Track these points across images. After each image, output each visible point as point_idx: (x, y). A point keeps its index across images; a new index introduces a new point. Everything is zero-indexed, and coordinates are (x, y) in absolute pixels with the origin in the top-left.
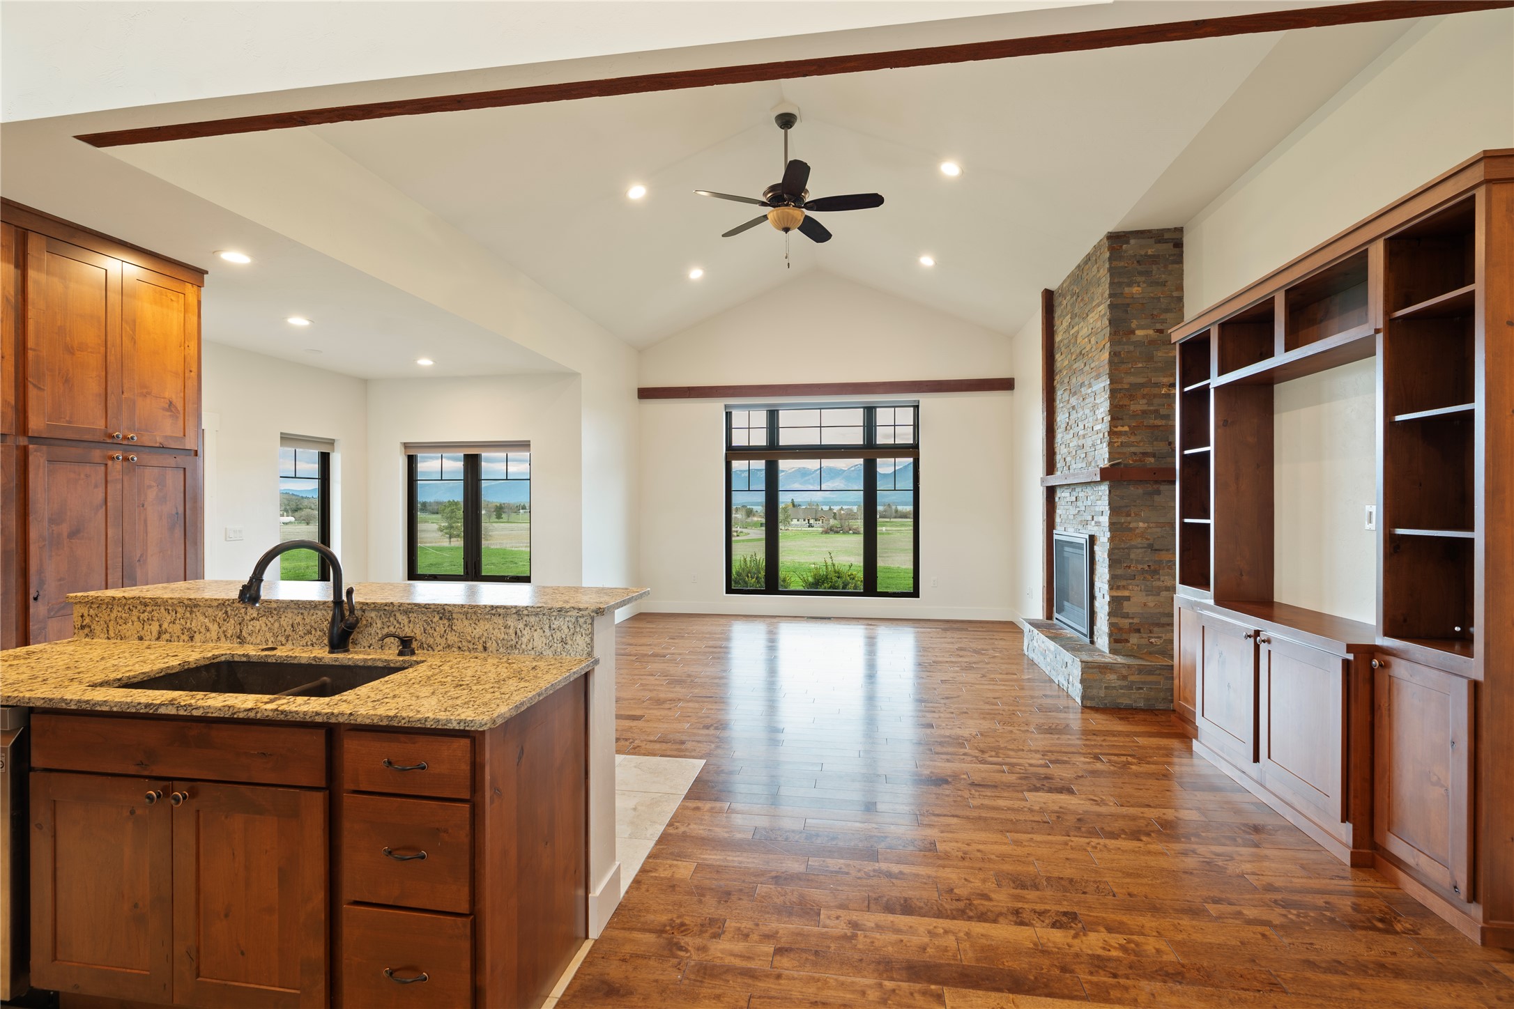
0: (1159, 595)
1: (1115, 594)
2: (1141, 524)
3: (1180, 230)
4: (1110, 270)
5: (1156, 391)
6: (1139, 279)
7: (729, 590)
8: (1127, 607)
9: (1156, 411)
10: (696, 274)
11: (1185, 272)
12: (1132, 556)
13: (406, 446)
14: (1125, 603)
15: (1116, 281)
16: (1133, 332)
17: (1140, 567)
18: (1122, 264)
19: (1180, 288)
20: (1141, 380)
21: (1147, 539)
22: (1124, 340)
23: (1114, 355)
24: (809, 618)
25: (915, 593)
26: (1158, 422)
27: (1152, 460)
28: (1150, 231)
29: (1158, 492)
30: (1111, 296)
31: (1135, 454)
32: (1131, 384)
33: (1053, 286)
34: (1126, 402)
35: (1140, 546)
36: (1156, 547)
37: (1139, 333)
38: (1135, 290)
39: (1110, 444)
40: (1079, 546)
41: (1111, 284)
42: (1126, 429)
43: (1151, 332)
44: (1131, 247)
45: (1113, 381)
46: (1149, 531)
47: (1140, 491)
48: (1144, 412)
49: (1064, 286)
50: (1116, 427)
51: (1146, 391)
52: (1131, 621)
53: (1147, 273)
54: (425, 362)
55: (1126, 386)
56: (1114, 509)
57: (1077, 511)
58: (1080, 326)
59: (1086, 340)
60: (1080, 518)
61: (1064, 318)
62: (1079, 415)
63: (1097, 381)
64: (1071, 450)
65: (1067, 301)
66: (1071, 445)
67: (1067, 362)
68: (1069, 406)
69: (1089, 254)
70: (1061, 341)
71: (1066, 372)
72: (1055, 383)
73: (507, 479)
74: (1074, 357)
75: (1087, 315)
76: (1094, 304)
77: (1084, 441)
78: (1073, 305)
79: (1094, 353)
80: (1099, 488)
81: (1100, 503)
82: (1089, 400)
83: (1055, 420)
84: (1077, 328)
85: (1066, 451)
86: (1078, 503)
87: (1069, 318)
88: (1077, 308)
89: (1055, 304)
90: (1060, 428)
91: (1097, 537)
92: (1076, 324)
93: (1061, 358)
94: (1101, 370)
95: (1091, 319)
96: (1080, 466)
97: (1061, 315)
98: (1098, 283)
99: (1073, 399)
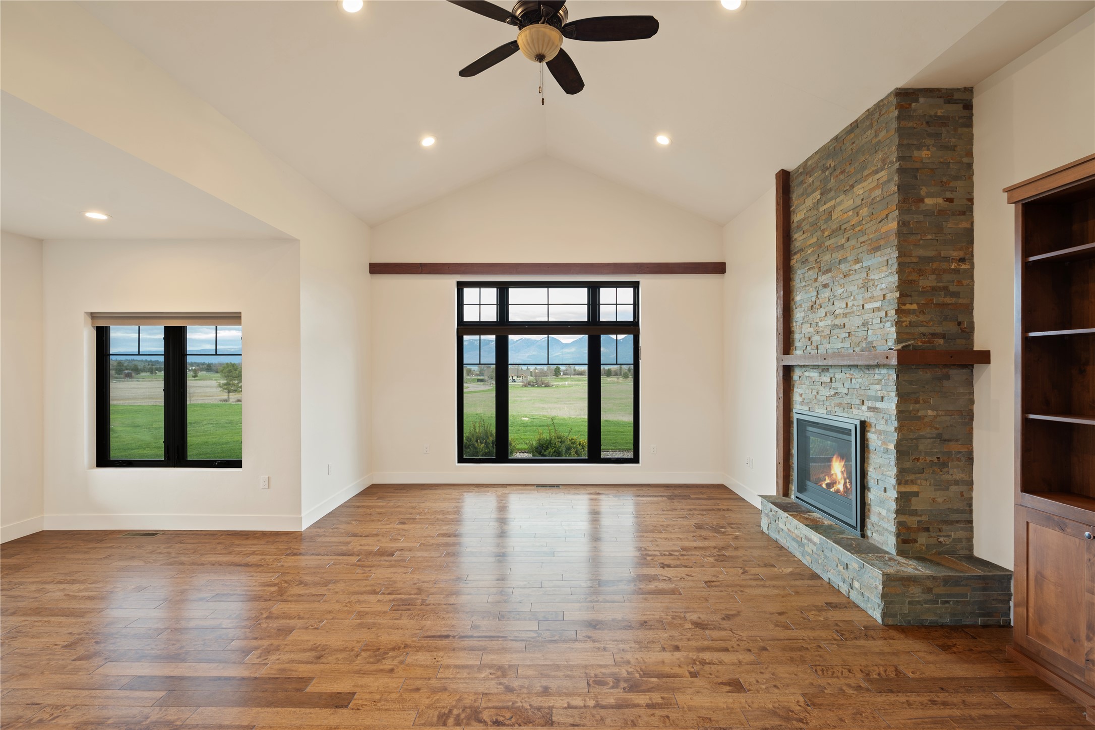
0: (947, 489)
1: (903, 489)
2: (930, 412)
3: (969, 90)
4: (899, 130)
5: (945, 265)
6: (929, 142)
7: (461, 460)
8: (916, 504)
9: (946, 288)
10: (428, 141)
11: (975, 137)
12: (921, 447)
13: (93, 316)
14: (914, 499)
15: (905, 142)
16: (922, 200)
17: (929, 459)
18: (911, 124)
19: (970, 154)
20: (930, 253)
21: (937, 429)
22: (913, 208)
23: (902, 224)
24: (538, 486)
25: (635, 459)
26: (948, 300)
27: (941, 341)
28: (939, 90)
29: (947, 377)
30: (899, 159)
31: (924, 334)
32: (919, 257)
33: (792, 164)
34: (914, 277)
35: (928, 436)
36: (945, 437)
37: (928, 201)
38: (925, 153)
39: (898, 324)
40: (847, 432)
41: (900, 146)
42: (915, 307)
43: (940, 201)
44: (921, 106)
45: (902, 254)
46: (938, 419)
47: (929, 375)
48: (934, 289)
49: (809, 163)
50: (904, 304)
51: (935, 265)
52: (919, 519)
53: (937, 136)
54: (96, 216)
55: (915, 260)
56: (903, 396)
57: (832, 393)
58: (838, 200)
59: (851, 213)
60: (837, 400)
61: (809, 195)
62: (836, 294)
63: (879, 253)
64: (821, 329)
65: (810, 180)
66: (820, 324)
67: (815, 240)
68: (817, 284)
69: (856, 121)
70: (803, 220)
71: (812, 249)
72: (793, 262)
73: (216, 354)
74: (826, 234)
75: (852, 186)
76: (866, 173)
77: (845, 320)
78: (826, 181)
79: (867, 226)
80: (877, 371)
81: (878, 387)
82: (857, 276)
83: (793, 300)
84: (832, 203)
85: (812, 329)
86: (833, 385)
87: (817, 195)
88: (832, 183)
89: (793, 184)
90: (801, 307)
91: (873, 425)
92: (831, 199)
93: (804, 236)
94: (882, 243)
95: (859, 190)
96: (840, 346)
97: (803, 194)
98: (876, 148)
99: (824, 277)
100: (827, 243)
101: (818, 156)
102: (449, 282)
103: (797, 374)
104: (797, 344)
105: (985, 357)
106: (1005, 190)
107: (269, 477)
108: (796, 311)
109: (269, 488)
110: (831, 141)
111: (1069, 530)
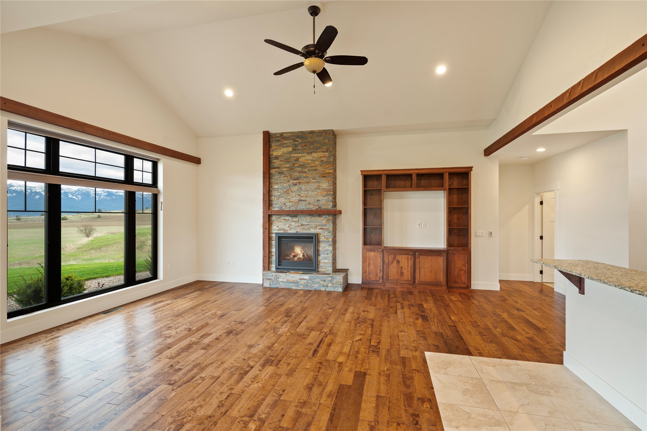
0: (335, 251)
4: (332, 142)
14: (333, 255)
19: (336, 154)
23: (333, 172)
25: (155, 276)
28: (335, 133)
30: (333, 151)
31: (334, 205)
33: (272, 131)
34: (334, 188)
39: (332, 202)
40: (310, 238)
41: (333, 147)
45: (333, 181)
49: (285, 135)
50: (333, 196)
56: (333, 224)
57: (300, 225)
58: (303, 155)
59: (310, 162)
60: (303, 227)
61: (283, 147)
62: (302, 188)
63: (325, 178)
64: (292, 201)
65: (286, 142)
66: (291, 199)
67: (289, 166)
68: (289, 183)
69: (314, 131)
70: (280, 156)
71: (286, 169)
72: (271, 172)
74: (296, 165)
75: (311, 153)
76: (318, 150)
77: (307, 199)
78: (296, 146)
79: (319, 168)
80: (323, 216)
81: (324, 222)
82: (314, 184)
83: (272, 187)
84: (300, 155)
85: (286, 200)
86: (299, 222)
87: (290, 149)
88: (300, 147)
89: (272, 139)
90: (278, 190)
91: (321, 234)
92: (299, 153)
93: (280, 163)
94: (326, 175)
95: (315, 155)
96: (304, 207)
97: (279, 145)
98: (324, 144)
99: (294, 181)
100: (296, 169)
101: (291, 134)
103: (274, 218)
104: (274, 206)
105: (340, 212)
106: (361, 171)
108: (273, 192)
110: (299, 132)
111: (376, 251)
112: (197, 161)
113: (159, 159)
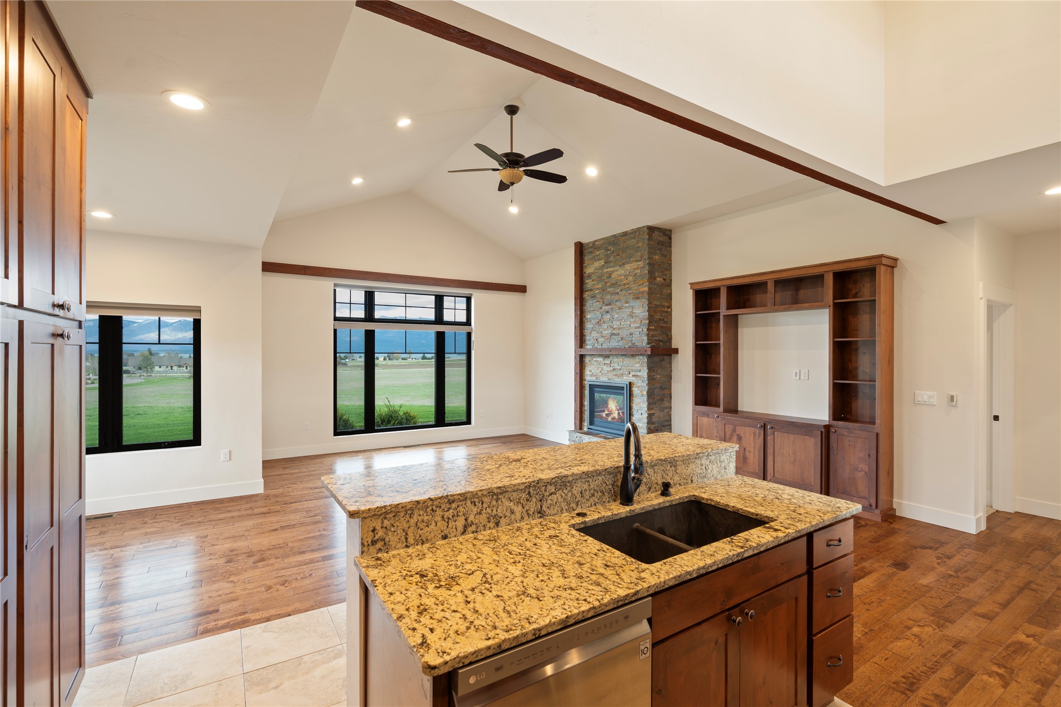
0: (663, 411)
1: (650, 413)
2: (658, 376)
3: (670, 231)
4: (648, 245)
5: (663, 309)
6: (658, 252)
7: (336, 433)
8: (654, 419)
9: (663, 319)
10: (357, 181)
11: (672, 252)
12: (655, 392)
14: (653, 416)
15: (651, 251)
16: (655, 279)
17: (658, 397)
18: (652, 243)
19: (671, 260)
20: (659, 303)
21: (660, 384)
22: (653, 282)
23: (650, 289)
25: (468, 422)
26: (664, 325)
27: (662, 344)
28: (661, 229)
29: (663, 360)
30: (649, 258)
31: (656, 340)
32: (655, 305)
33: (585, 240)
34: (653, 314)
35: (658, 387)
36: (663, 387)
37: (658, 279)
38: (657, 257)
39: (648, 335)
41: (649, 252)
42: (653, 327)
43: (662, 279)
44: (656, 234)
45: (650, 303)
46: (661, 379)
47: (658, 359)
48: (660, 319)
49: (597, 243)
50: (650, 326)
51: (660, 309)
52: (654, 425)
53: (660, 250)
54: (102, 215)
55: (653, 306)
56: (650, 369)
57: (612, 369)
58: (615, 268)
59: (623, 277)
60: (615, 373)
61: (596, 261)
62: (614, 317)
63: (639, 300)
64: (604, 335)
65: (598, 253)
66: (604, 332)
67: (601, 286)
68: (602, 310)
69: (626, 232)
70: (593, 273)
71: (598, 291)
72: (584, 296)
73: (159, 343)
74: (608, 284)
75: (624, 264)
76: (632, 260)
77: (619, 331)
78: (608, 256)
79: (632, 286)
80: (637, 357)
81: (638, 365)
82: (626, 310)
83: (585, 317)
84: (612, 269)
85: (598, 335)
86: (612, 365)
87: (602, 262)
88: (612, 258)
89: (585, 251)
90: (591, 322)
91: (635, 384)
92: (611, 267)
93: (593, 283)
94: (640, 296)
95: (628, 267)
96: (616, 344)
97: (592, 259)
98: (637, 249)
99: (606, 307)
100: (608, 290)
101: (603, 241)
102: (328, 284)
103: (587, 360)
104: (587, 342)
105: (676, 351)
106: (689, 284)
107: (230, 451)
108: (586, 324)
109: (230, 460)
110: (611, 236)
111: (710, 416)
112: (522, 289)
113: (472, 294)
